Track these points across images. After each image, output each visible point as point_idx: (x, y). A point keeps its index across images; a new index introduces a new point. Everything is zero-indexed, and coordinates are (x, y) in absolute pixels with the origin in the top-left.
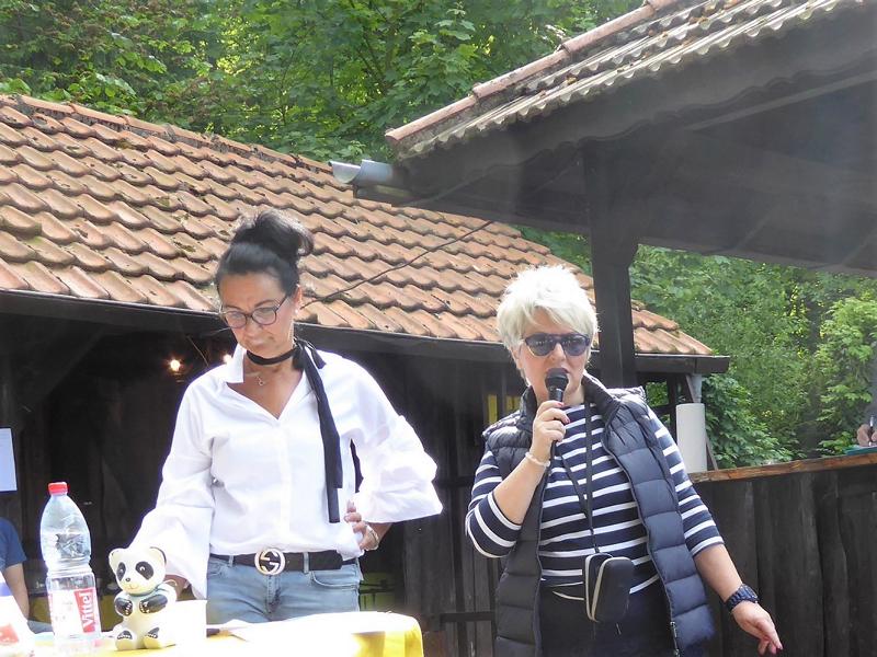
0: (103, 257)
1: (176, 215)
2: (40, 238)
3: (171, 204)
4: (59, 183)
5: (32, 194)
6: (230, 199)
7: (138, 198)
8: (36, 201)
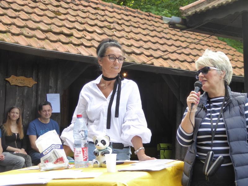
0: (90, 43)
1: (112, 30)
2: (72, 37)
3: (111, 27)
4: (79, 20)
5: (71, 23)
6: (129, 26)
7: (102, 25)
8: (72, 25)
